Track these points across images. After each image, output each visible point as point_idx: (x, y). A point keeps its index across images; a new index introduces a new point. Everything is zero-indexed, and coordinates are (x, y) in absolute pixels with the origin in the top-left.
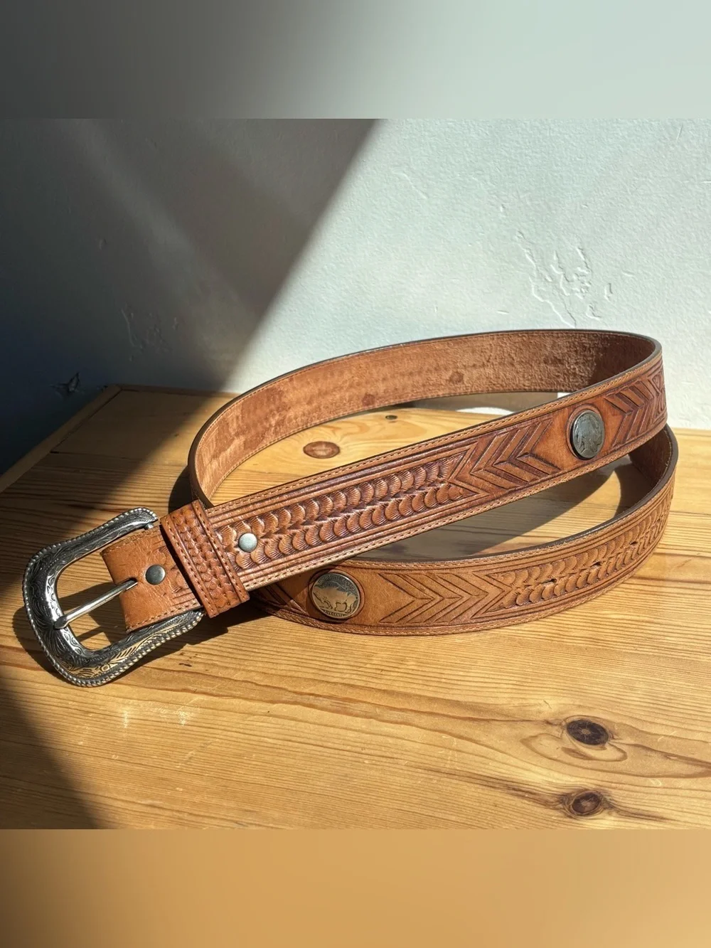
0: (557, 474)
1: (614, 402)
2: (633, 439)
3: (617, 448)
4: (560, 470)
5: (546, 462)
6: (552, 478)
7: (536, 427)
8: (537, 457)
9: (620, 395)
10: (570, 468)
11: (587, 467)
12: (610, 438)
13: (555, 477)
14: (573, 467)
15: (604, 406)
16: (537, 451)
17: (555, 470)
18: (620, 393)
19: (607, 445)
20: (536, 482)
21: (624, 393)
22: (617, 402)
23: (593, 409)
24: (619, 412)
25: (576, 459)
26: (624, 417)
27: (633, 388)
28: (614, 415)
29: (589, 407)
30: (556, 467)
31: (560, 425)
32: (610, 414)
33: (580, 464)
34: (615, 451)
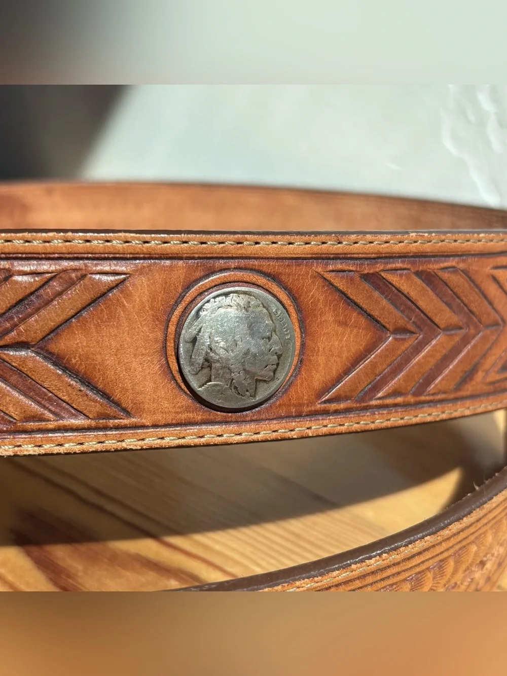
0: (112, 422)
1: (351, 292)
2: (399, 400)
3: (333, 406)
4: (128, 414)
5: (87, 381)
6: (97, 428)
7: (72, 284)
8: (58, 360)
9: (375, 280)
10: (160, 418)
11: (217, 428)
12: (318, 377)
13: (105, 428)
14: (169, 418)
15: (315, 293)
16: (61, 345)
17: (112, 410)
18: (376, 275)
19: (302, 392)
20: (43, 424)
21: (393, 279)
22: (362, 294)
23: (275, 289)
24: (363, 321)
25: (185, 400)
26: (381, 340)
27: (429, 278)
28: (344, 324)
29: (262, 280)
30: (117, 404)
31: (153, 299)
32: (329, 317)
33: (199, 417)
34: (326, 413)
